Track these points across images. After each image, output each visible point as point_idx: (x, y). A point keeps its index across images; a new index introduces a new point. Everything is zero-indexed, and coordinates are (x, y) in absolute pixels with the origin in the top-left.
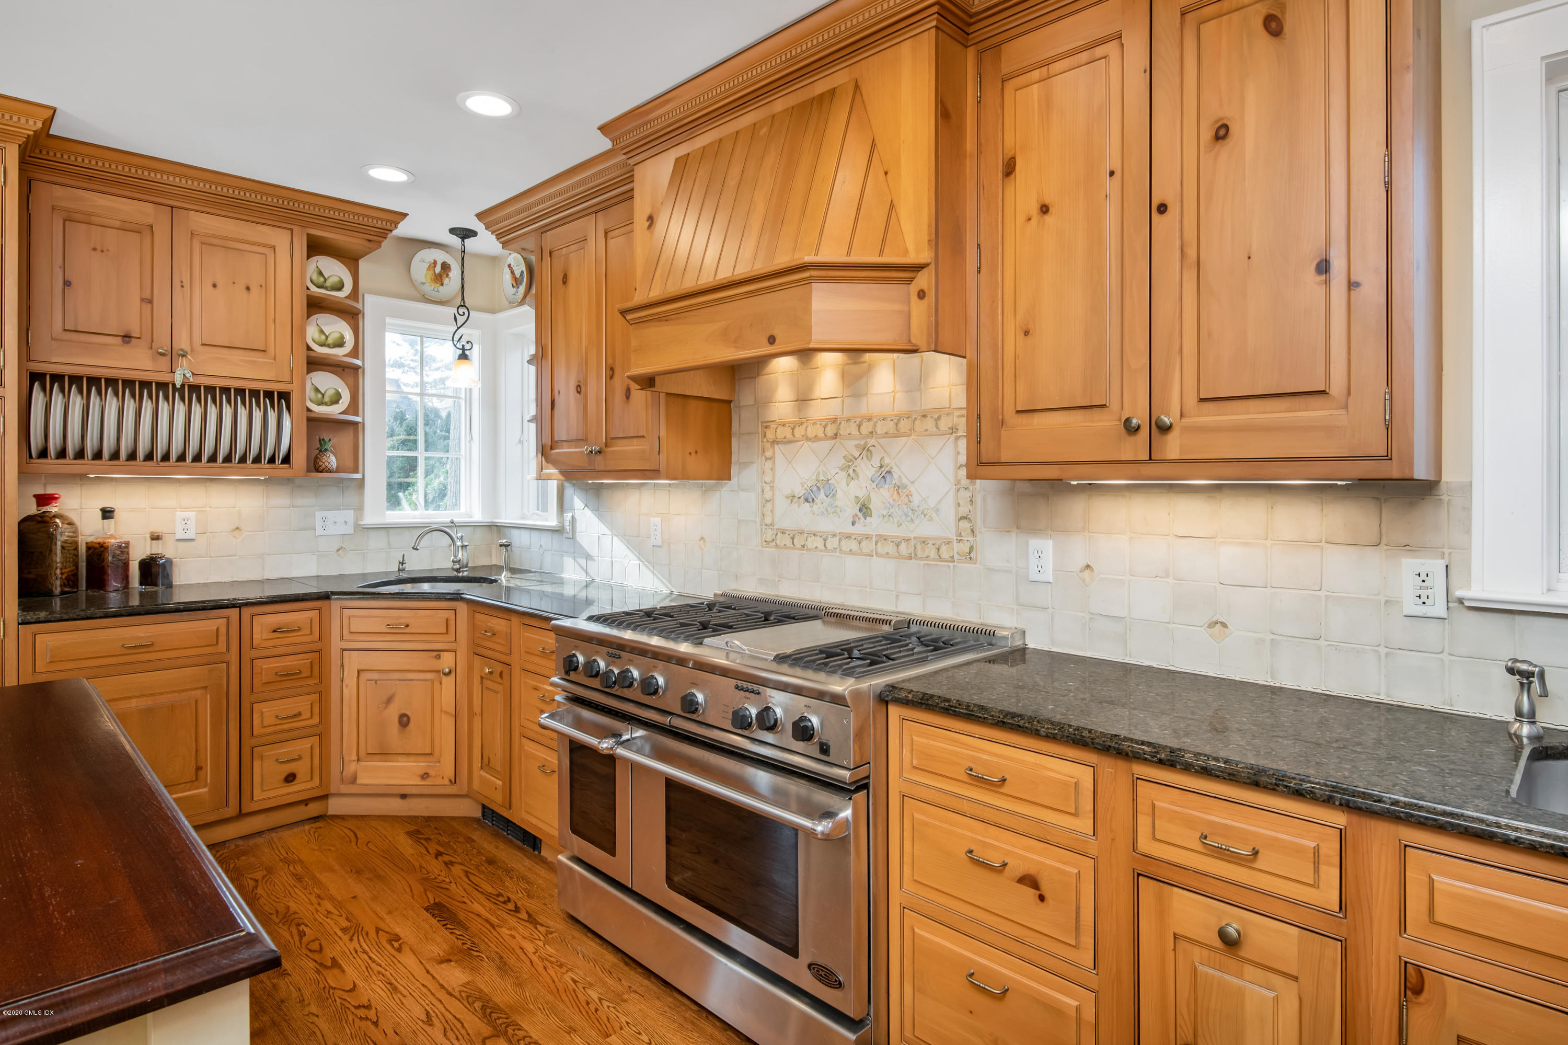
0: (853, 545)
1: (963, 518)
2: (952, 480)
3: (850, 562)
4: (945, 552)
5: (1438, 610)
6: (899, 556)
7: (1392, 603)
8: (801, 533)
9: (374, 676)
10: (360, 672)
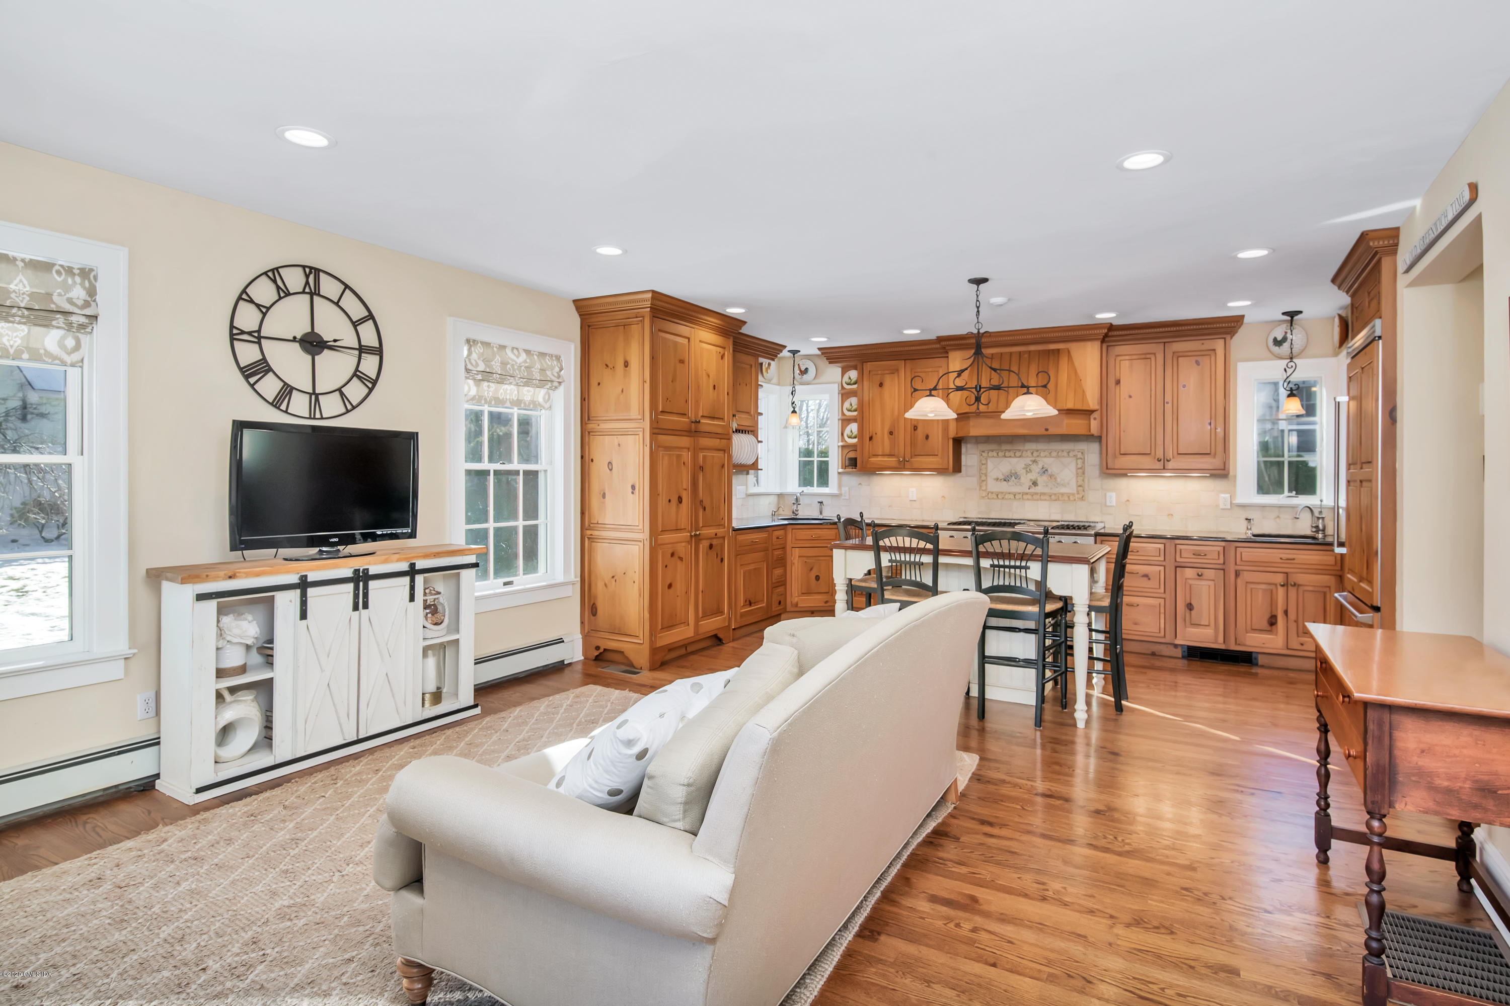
0: (1029, 497)
1: (1080, 486)
2: (1075, 473)
3: (1027, 503)
4: (1071, 498)
5: (1229, 507)
6: (1051, 500)
7: (1217, 506)
8: (1002, 493)
9: (805, 559)
10: (799, 557)
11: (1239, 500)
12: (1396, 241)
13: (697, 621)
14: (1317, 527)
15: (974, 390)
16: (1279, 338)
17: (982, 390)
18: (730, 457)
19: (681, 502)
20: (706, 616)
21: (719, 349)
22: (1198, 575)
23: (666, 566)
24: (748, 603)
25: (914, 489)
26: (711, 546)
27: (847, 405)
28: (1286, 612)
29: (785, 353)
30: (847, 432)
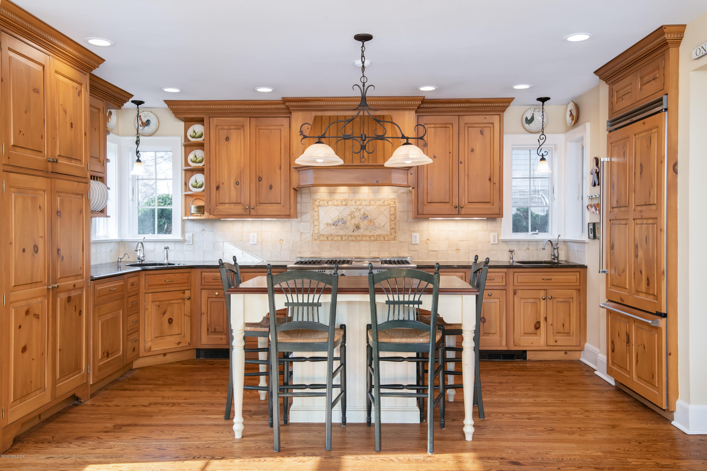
0: (354, 238)
1: (392, 229)
2: (389, 218)
3: (352, 244)
4: (386, 238)
5: (497, 242)
6: (370, 241)
7: (489, 242)
8: (332, 235)
9: (158, 303)
10: (152, 302)
11: (502, 238)
12: (682, 36)
13: (54, 382)
14: (554, 255)
15: (359, 139)
16: (529, 118)
17: (367, 139)
18: (88, 201)
19: (36, 252)
20: (64, 374)
21: (75, 84)
22: (489, 295)
23: (20, 327)
24: (106, 354)
25: (255, 234)
26: (69, 299)
27: (191, 156)
28: (546, 319)
29: (129, 105)
30: (192, 181)
